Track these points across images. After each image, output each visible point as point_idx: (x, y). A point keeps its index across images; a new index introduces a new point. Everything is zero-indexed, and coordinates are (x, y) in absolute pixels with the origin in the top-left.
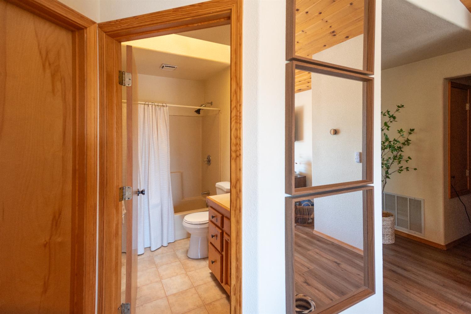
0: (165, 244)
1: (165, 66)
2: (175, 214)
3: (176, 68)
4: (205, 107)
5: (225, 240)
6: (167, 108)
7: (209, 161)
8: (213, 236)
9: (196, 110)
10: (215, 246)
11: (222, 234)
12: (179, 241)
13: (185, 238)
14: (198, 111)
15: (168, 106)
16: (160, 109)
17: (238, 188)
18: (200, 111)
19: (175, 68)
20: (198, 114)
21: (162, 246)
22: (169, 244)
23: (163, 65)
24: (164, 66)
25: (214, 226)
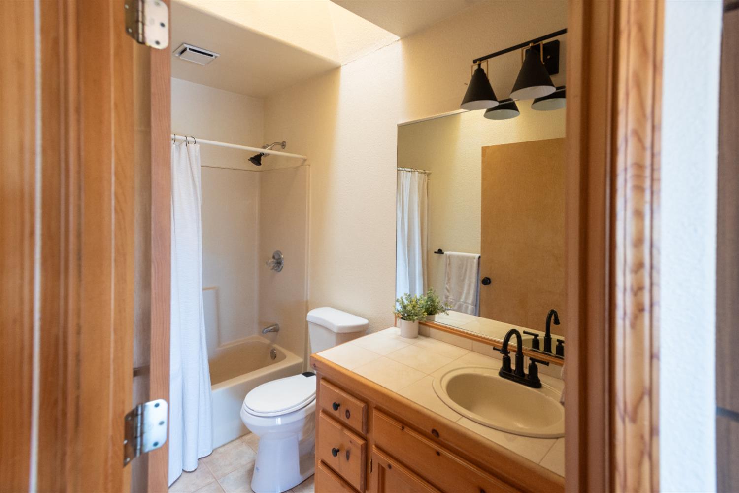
0: (191, 465)
1: (190, 49)
2: (213, 389)
3: (216, 57)
4: (271, 149)
5: (379, 465)
6: (198, 146)
7: (278, 263)
8: (335, 452)
9: (253, 156)
10: (343, 475)
11: (366, 449)
12: (222, 450)
13: (234, 437)
14: (257, 159)
15: (200, 143)
16: (179, 147)
17: (647, 423)
18: (260, 160)
19: (214, 57)
20: (256, 164)
21: (184, 471)
22: (200, 461)
23: (186, 46)
24: (188, 49)
25: (339, 427)
